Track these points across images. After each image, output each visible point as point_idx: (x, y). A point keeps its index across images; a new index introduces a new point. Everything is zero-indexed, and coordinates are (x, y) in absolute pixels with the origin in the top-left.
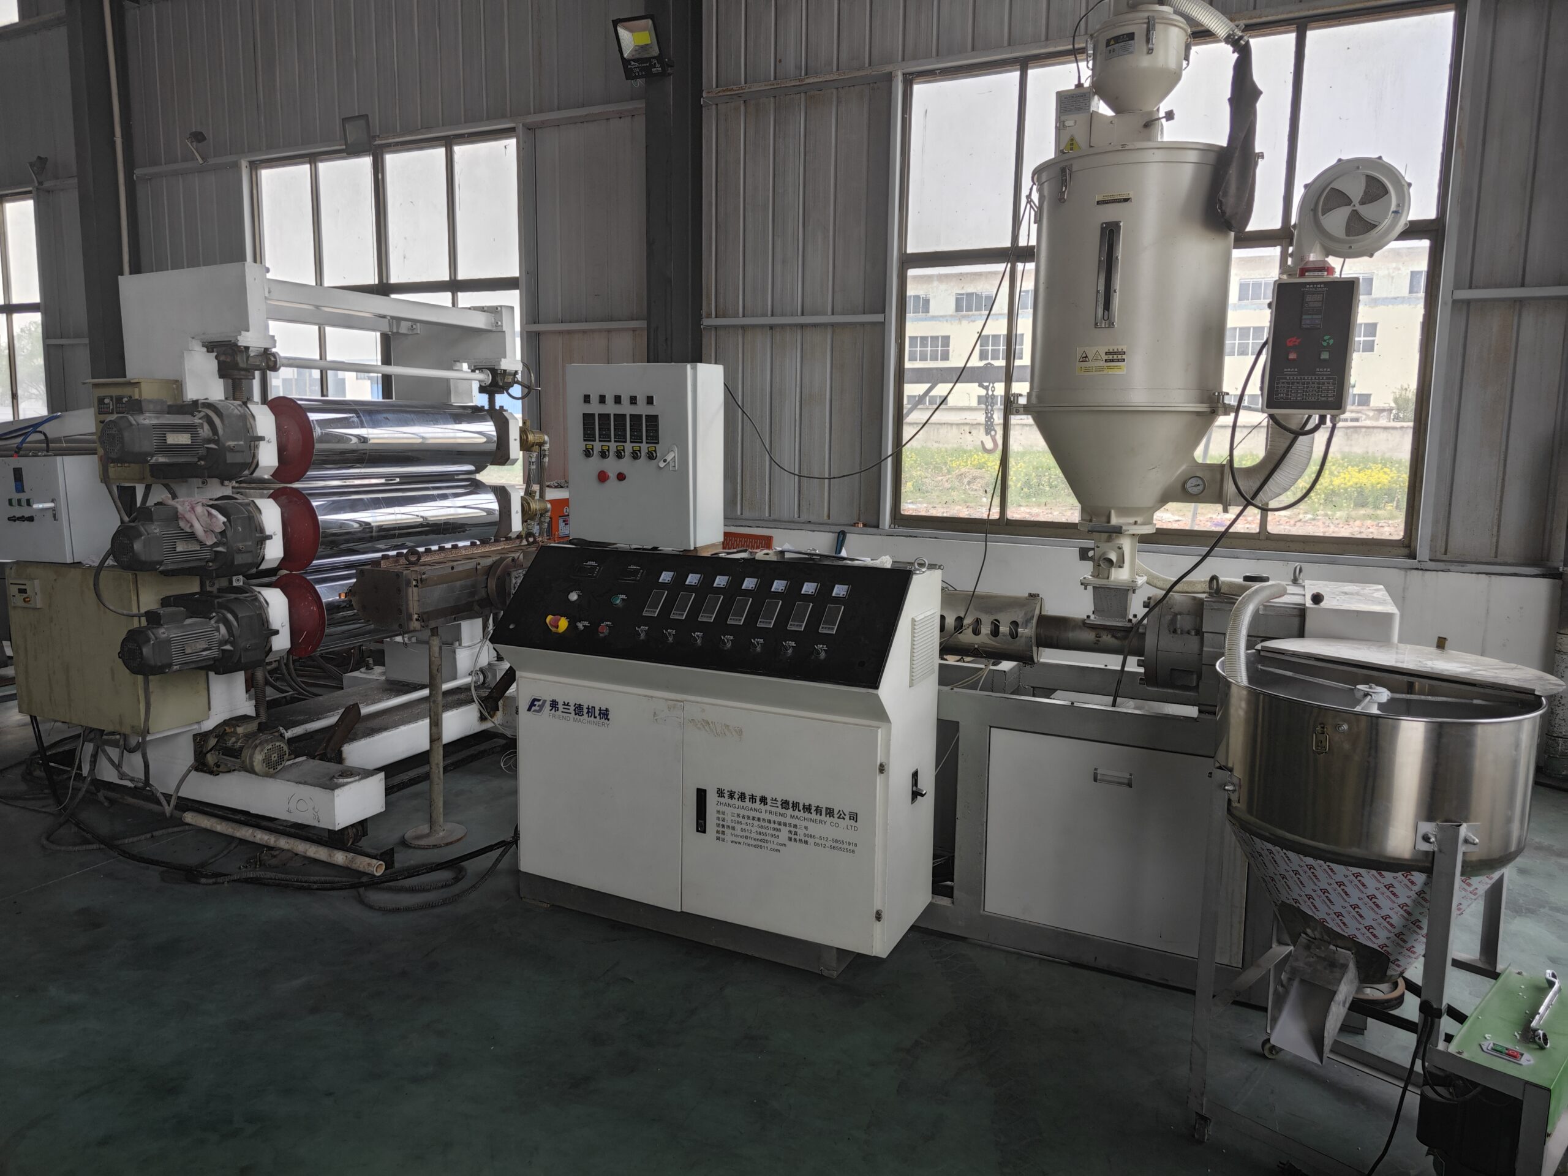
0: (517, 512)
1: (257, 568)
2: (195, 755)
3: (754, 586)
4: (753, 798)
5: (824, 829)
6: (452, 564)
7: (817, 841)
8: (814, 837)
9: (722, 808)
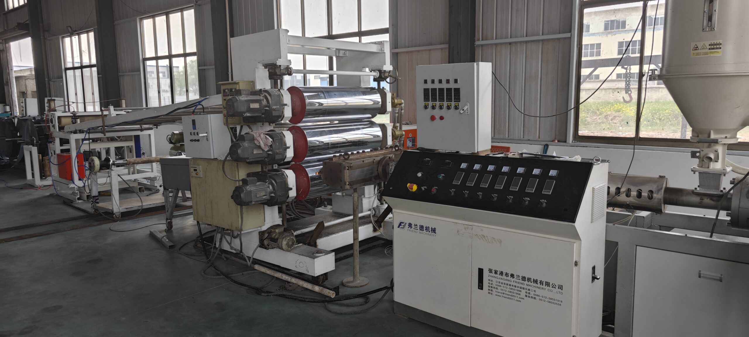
0: (390, 136)
1: (284, 161)
2: (259, 240)
3: (508, 170)
4: (507, 275)
5: (545, 292)
6: (363, 159)
7: (541, 298)
8: (539, 296)
9: (491, 278)
